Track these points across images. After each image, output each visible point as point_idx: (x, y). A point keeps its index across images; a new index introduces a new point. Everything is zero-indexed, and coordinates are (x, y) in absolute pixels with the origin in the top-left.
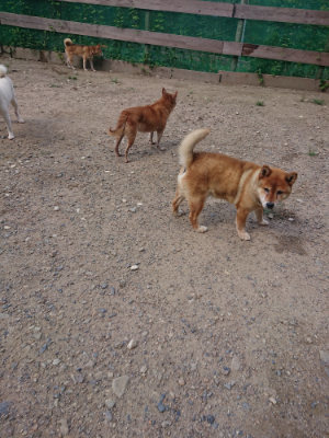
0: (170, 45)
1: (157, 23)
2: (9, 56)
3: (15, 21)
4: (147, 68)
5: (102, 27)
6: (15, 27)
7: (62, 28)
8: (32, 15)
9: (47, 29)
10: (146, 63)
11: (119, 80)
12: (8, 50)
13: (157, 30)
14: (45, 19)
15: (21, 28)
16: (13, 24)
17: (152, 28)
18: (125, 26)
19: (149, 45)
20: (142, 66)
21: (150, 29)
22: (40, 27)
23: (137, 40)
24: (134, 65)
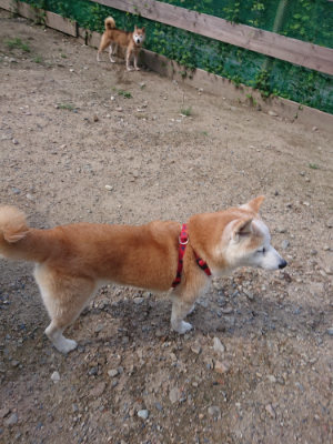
0: (310, 65)
2: (82, 41)
4: (257, 95)
6: (94, 3)
7: (150, 11)
9: (131, 10)
10: (258, 86)
12: (84, 35)
15: (100, 5)
18: (239, 20)
20: (249, 91)
21: (281, 30)
23: (255, 46)
24: (237, 87)
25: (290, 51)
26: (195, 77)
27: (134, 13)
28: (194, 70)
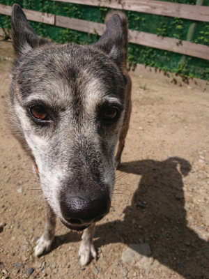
1: (202, 35)
3: (67, 23)
4: (179, 79)
5: (142, 34)
6: (65, 29)
8: (81, 18)
9: (91, 31)
10: (179, 73)
11: (148, 87)
13: (200, 42)
14: (91, 23)
15: (70, 30)
16: (65, 26)
17: (195, 39)
18: (165, 35)
19: (187, 56)
20: (173, 76)
21: (193, 39)
22: (85, 30)
23: (176, 49)
24: (165, 74)
25: (200, 52)
26: (136, 70)
27: (94, 33)
28: (135, 65)
